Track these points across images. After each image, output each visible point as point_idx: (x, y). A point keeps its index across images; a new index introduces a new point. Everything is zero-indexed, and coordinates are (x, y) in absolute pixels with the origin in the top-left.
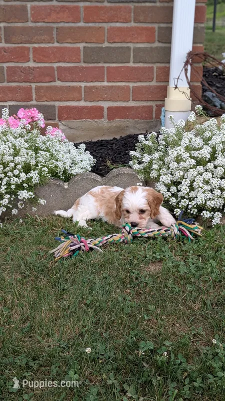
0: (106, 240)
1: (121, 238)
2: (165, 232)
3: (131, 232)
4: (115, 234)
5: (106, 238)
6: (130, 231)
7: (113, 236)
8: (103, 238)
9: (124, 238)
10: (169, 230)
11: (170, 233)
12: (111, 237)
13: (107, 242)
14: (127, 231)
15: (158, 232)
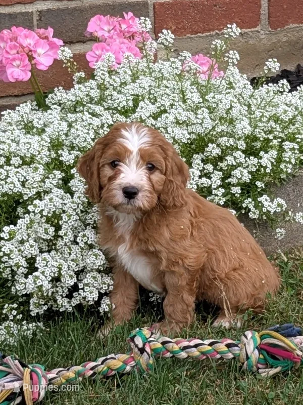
0: (92, 369)
1: (125, 363)
2: (226, 349)
3: (148, 349)
4: (113, 355)
5: (92, 364)
6: (144, 345)
7: (107, 359)
8: (85, 366)
9: (133, 363)
10: (237, 346)
11: (238, 352)
12: (102, 363)
13: (94, 374)
14: (136, 346)
15: (210, 348)
